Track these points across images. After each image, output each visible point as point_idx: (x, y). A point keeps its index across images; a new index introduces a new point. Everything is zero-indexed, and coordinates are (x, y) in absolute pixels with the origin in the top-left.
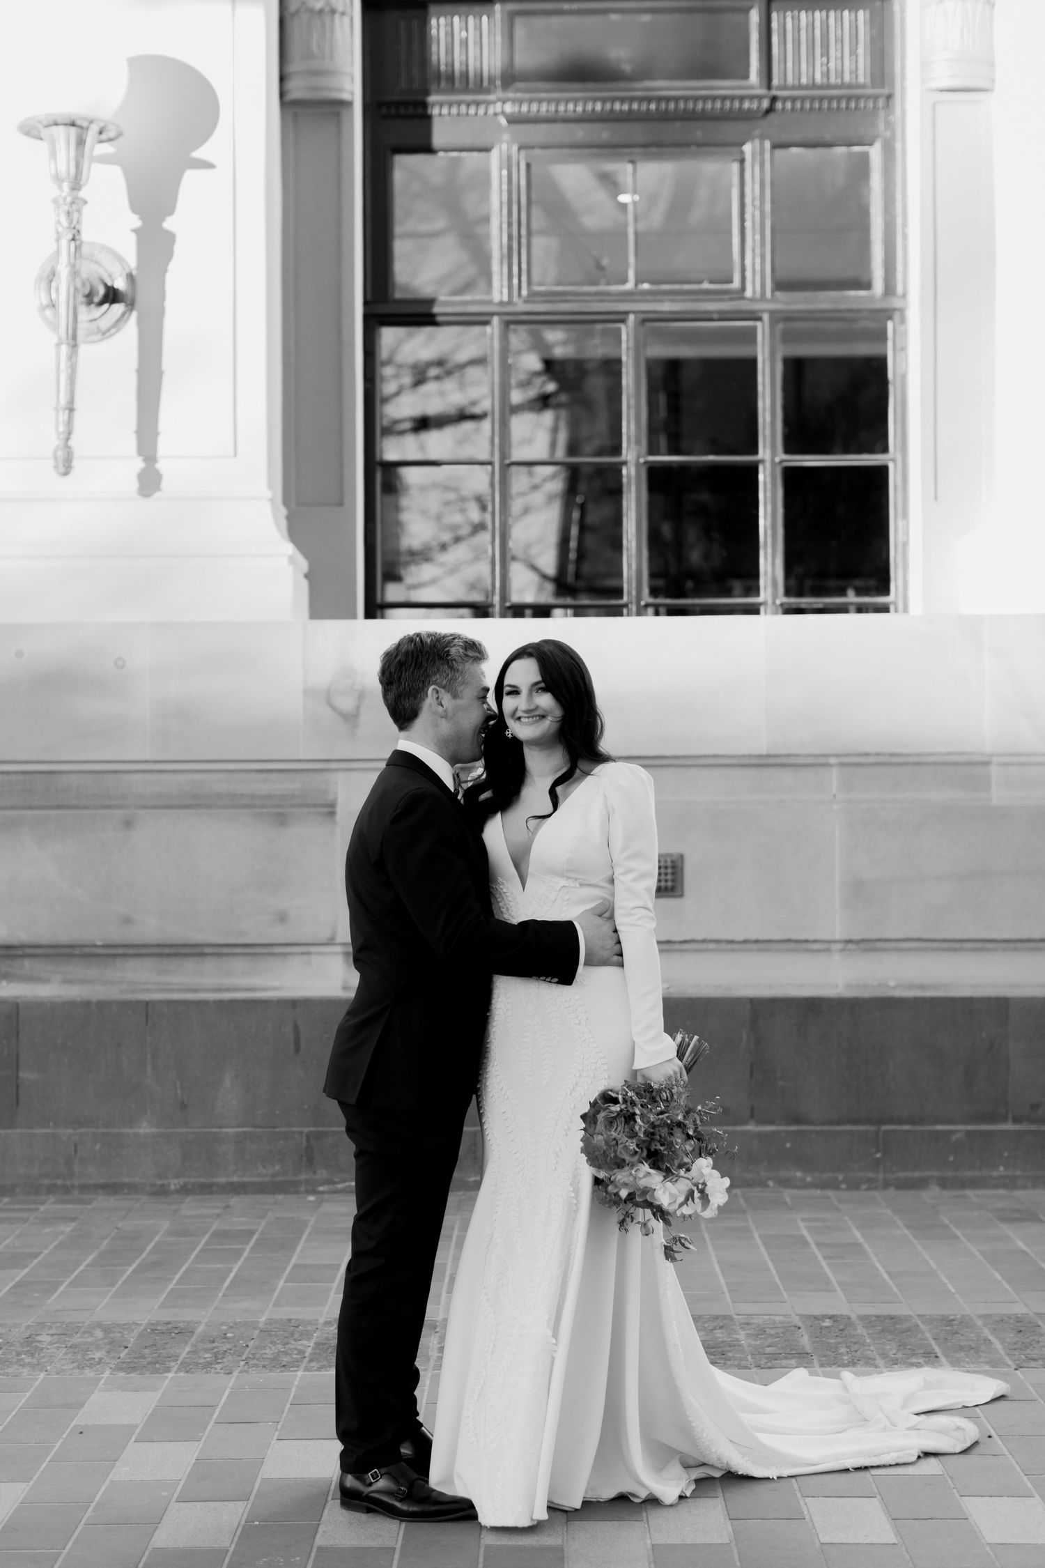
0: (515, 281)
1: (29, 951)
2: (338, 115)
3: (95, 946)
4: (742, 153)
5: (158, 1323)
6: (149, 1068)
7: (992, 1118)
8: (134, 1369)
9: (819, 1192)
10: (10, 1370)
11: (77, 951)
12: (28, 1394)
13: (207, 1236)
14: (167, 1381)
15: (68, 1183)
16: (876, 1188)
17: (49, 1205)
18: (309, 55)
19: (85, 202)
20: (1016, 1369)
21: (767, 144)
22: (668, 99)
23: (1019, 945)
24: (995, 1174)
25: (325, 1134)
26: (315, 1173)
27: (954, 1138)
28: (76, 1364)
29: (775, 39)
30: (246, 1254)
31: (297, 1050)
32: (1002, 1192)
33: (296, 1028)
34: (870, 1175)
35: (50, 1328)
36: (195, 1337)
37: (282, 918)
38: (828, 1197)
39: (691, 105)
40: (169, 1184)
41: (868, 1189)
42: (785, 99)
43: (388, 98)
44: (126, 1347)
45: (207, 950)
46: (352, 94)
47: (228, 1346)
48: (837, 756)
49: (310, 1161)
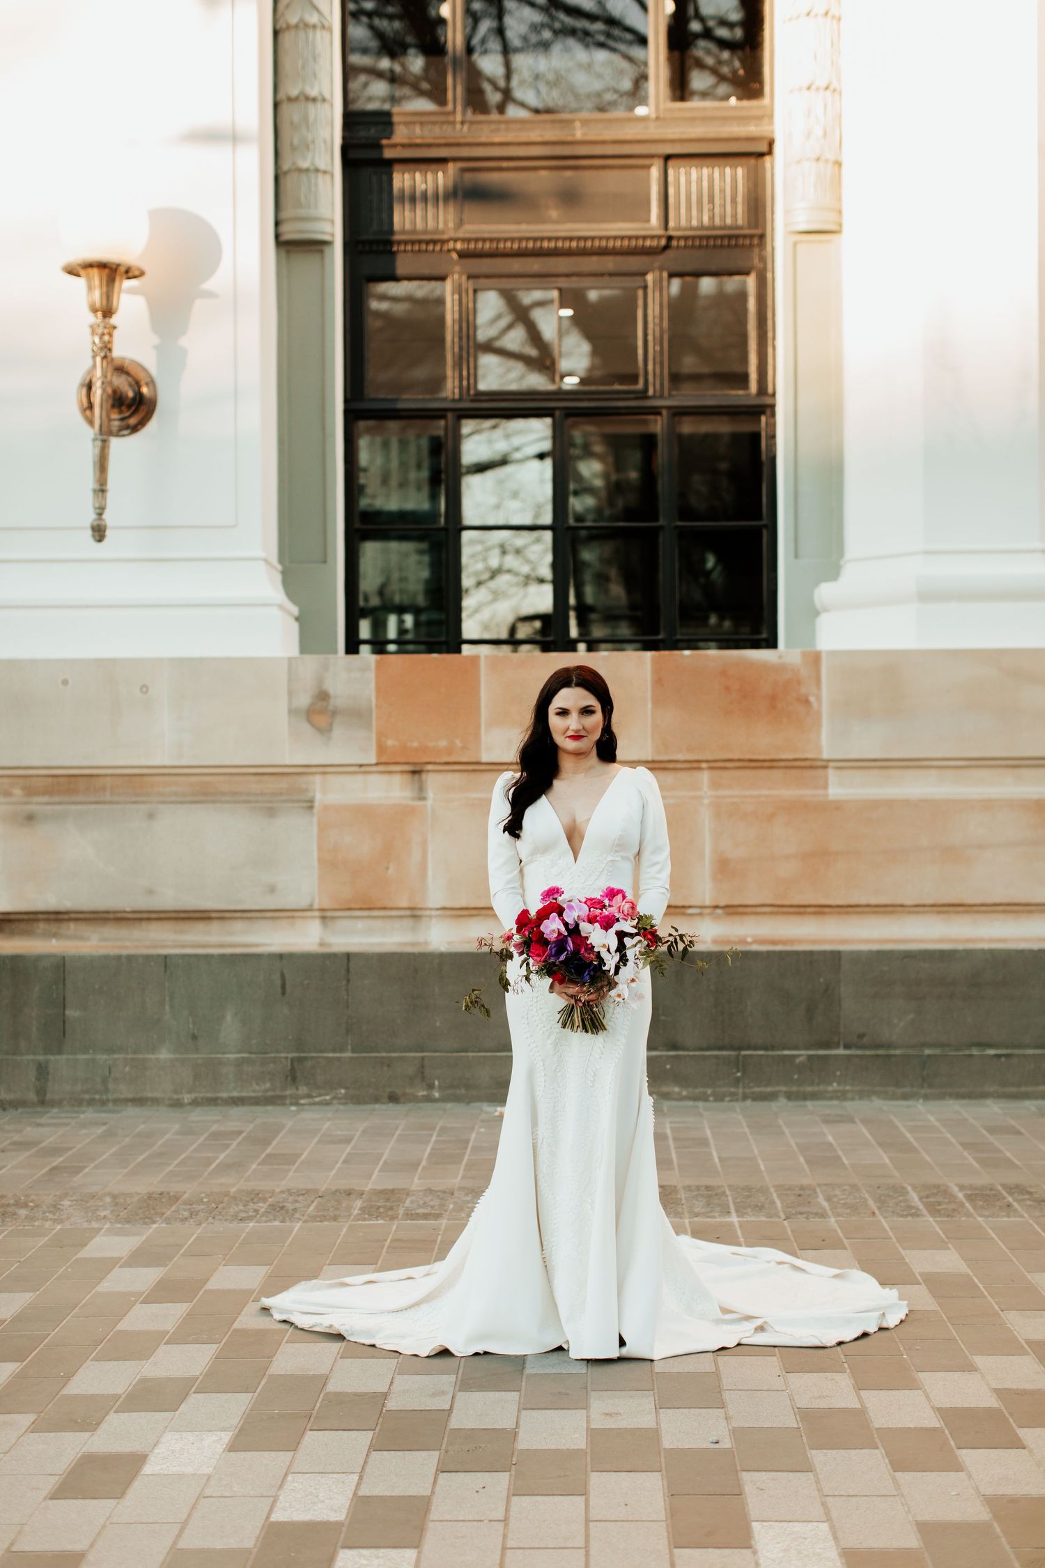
0: (465, 383)
1: (73, 916)
2: (322, 252)
3: (125, 912)
4: (645, 281)
5: (153, 1193)
6: (167, 1008)
7: (827, 1045)
8: (128, 1222)
9: (691, 1103)
10: (36, 1224)
11: (111, 916)
12: (47, 1239)
13: (206, 1135)
14: (151, 1231)
15: (104, 1097)
16: (737, 1100)
17: (89, 1114)
18: (299, 205)
19: (115, 328)
20: (785, 1220)
21: (665, 275)
22: (586, 239)
23: (849, 909)
24: (830, 1088)
25: (306, 1058)
26: (297, 1089)
27: (798, 1061)
28: (85, 1219)
29: (671, 191)
30: (232, 1147)
31: (284, 993)
32: (835, 1102)
33: (283, 976)
34: (733, 1090)
35: (72, 1196)
36: (180, 1201)
37: (272, 889)
38: (697, 1107)
39: (604, 243)
40: (183, 1098)
41: (730, 1101)
42: (679, 238)
43: (364, 237)
44: (125, 1209)
45: (214, 915)
46: (333, 235)
47: (202, 1207)
48: (707, 761)
49: (294, 1080)
